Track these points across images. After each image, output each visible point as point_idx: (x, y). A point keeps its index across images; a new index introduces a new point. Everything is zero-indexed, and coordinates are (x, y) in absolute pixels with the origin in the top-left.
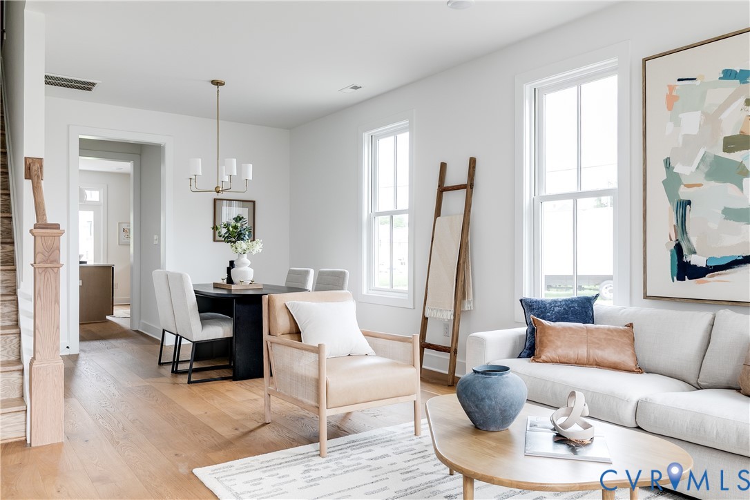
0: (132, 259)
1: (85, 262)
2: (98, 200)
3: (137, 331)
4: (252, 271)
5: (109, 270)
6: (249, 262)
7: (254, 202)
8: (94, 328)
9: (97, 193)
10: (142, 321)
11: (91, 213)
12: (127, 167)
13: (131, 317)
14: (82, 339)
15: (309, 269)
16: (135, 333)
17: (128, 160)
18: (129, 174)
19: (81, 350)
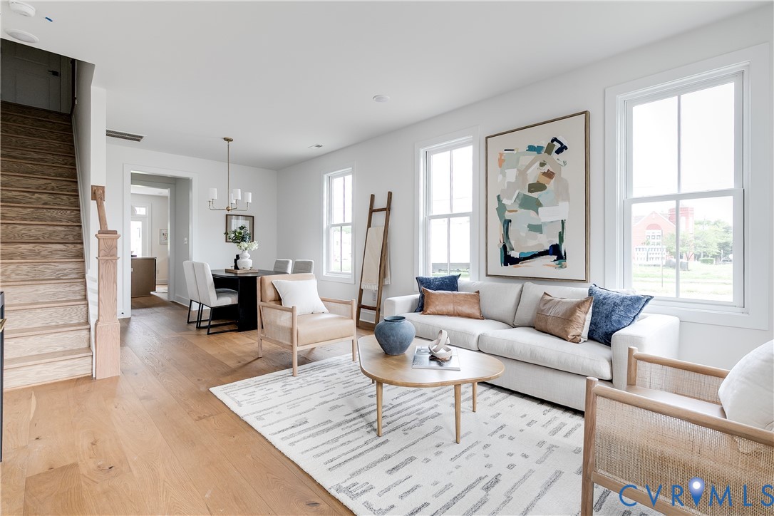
0: (169, 254)
1: (136, 256)
3: (172, 301)
4: (251, 261)
5: (152, 262)
6: (249, 255)
7: (253, 217)
8: (142, 300)
10: (176, 295)
11: (140, 223)
12: (166, 192)
13: (169, 293)
14: (133, 307)
15: (289, 260)
16: (171, 303)
17: (167, 188)
18: (167, 197)
19: (132, 315)
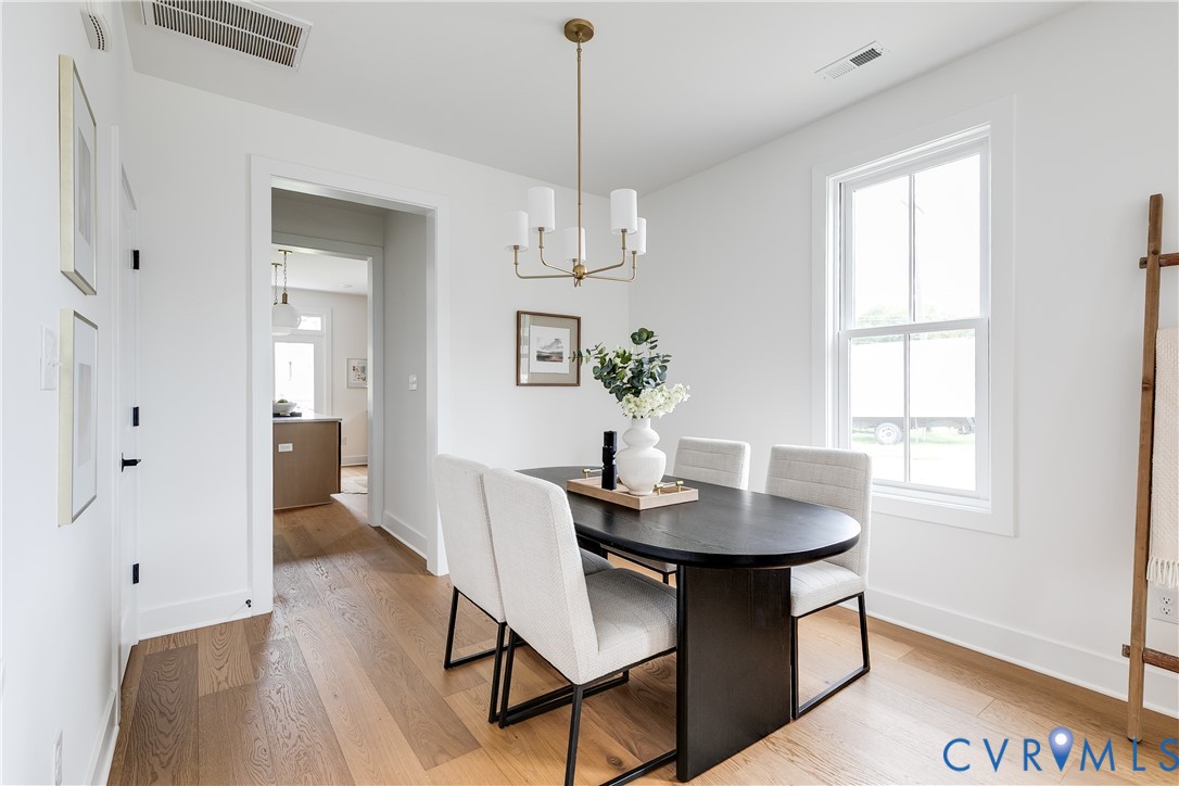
1: (299, 415)
2: (319, 329)
3: (379, 529)
4: (661, 456)
6: (656, 437)
7: (579, 319)
8: (309, 520)
9: (318, 320)
10: (387, 512)
11: (310, 347)
15: (742, 443)
16: (376, 534)
19: (280, 599)
